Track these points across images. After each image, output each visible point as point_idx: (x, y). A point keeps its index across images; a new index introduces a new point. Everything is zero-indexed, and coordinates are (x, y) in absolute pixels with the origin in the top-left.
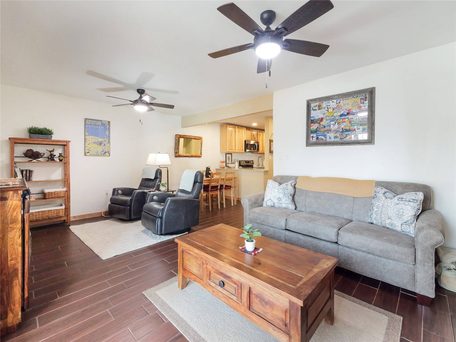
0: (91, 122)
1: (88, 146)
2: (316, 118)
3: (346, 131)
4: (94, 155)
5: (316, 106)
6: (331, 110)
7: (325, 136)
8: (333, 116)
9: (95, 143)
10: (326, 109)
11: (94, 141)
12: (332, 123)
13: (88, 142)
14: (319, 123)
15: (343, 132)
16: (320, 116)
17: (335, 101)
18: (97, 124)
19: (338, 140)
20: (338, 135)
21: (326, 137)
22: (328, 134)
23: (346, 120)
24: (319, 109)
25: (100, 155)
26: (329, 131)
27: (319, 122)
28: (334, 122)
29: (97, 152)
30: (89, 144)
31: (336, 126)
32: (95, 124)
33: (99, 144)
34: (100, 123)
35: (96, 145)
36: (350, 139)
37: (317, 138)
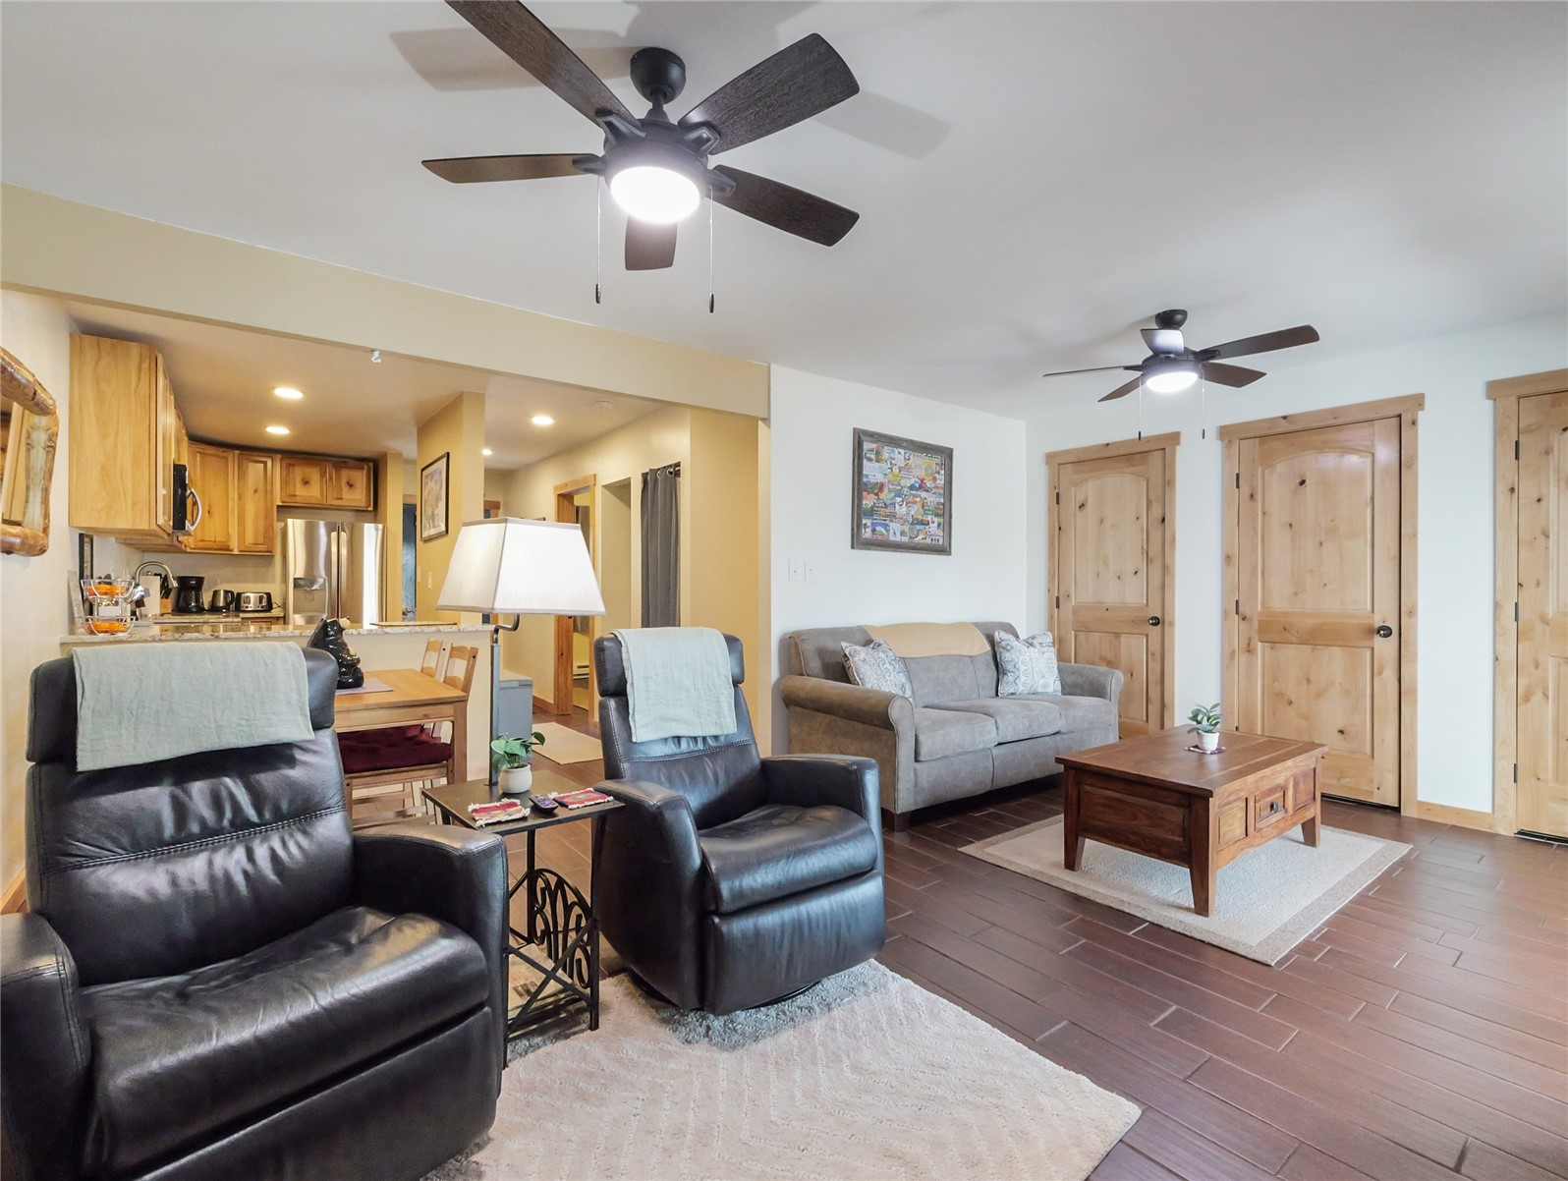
2: (872, 481)
3: (918, 524)
5: (872, 450)
6: (896, 470)
7: (886, 526)
8: (899, 484)
10: (889, 466)
12: (899, 499)
14: (877, 494)
15: (912, 524)
16: (879, 478)
17: (902, 451)
19: (905, 539)
20: (906, 528)
21: (887, 531)
22: (891, 524)
23: (918, 499)
24: (877, 461)
26: (893, 516)
27: (876, 491)
28: (901, 499)
31: (904, 509)
36: (923, 541)
37: (874, 530)
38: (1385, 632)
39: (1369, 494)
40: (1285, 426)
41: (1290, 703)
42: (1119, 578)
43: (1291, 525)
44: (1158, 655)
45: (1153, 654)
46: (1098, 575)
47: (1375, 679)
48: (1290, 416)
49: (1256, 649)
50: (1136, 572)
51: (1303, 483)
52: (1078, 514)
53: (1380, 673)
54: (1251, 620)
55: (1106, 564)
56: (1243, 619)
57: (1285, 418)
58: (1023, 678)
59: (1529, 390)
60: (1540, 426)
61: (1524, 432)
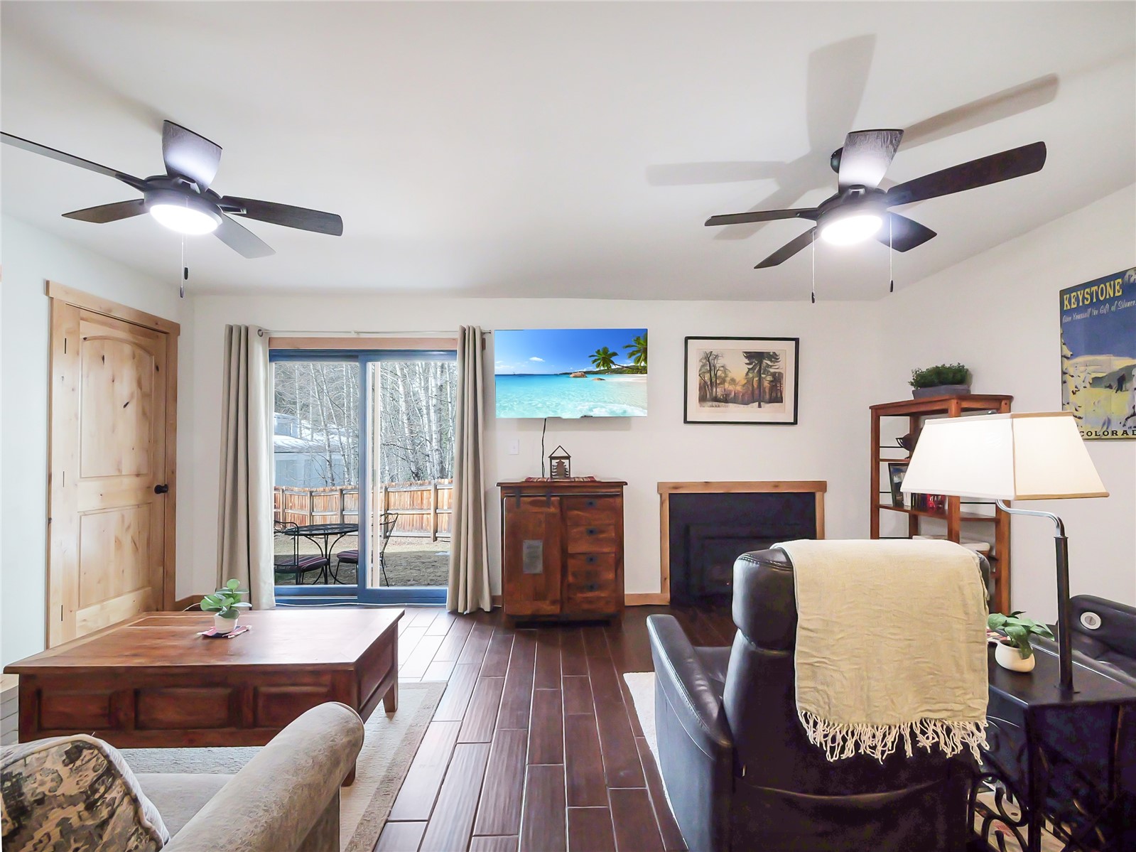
0: (1081, 298)
1: (1070, 401)
4: (1093, 436)
9: (1096, 382)
11: (1094, 375)
13: (1071, 385)
18: (1102, 299)
25: (1120, 435)
29: (1108, 422)
30: (1075, 389)
32: (1095, 300)
33: (1115, 385)
34: (1117, 287)
35: (1102, 392)
59: (71, 300)
60: (75, 332)
61: (69, 332)
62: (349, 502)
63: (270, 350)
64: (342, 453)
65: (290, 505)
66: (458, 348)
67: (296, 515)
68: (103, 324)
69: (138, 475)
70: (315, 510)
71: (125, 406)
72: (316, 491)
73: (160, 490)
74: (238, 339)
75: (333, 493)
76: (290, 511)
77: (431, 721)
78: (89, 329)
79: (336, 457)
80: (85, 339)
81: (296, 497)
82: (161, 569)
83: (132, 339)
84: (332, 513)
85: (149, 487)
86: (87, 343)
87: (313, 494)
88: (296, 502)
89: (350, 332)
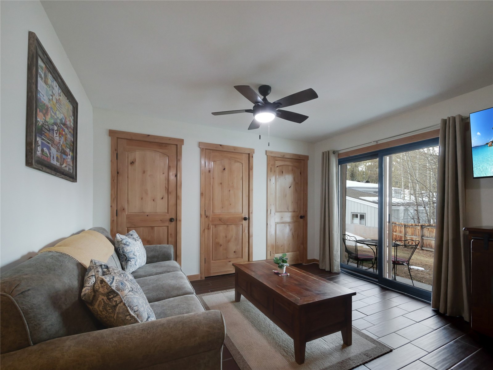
38: (245, 219)
39: (241, 176)
40: (221, 149)
41: (221, 246)
42: (154, 200)
43: (221, 183)
44: (173, 235)
45: (171, 234)
46: (142, 199)
47: (243, 234)
48: (222, 145)
49: (210, 228)
50: (162, 198)
51: (224, 169)
52: (130, 167)
53: (244, 232)
54: (209, 217)
55: (147, 194)
56: (207, 217)
57: (221, 145)
58: (139, 260)
59: (273, 155)
60: (274, 165)
61: (272, 165)
62: (426, 232)
63: (339, 160)
64: (423, 206)
65: (395, 230)
66: (440, 136)
67: (397, 236)
68: (283, 161)
69: (294, 212)
70: (407, 234)
71: (290, 187)
72: (408, 225)
73: (301, 217)
74: (326, 157)
75: (417, 227)
76: (394, 233)
77: (364, 364)
78: (278, 163)
79: (421, 208)
80: (277, 167)
81: (398, 227)
82: (302, 246)
83: (291, 165)
84: (416, 237)
85: (297, 216)
86: (278, 168)
87: (406, 226)
88: (398, 230)
89: (371, 142)
